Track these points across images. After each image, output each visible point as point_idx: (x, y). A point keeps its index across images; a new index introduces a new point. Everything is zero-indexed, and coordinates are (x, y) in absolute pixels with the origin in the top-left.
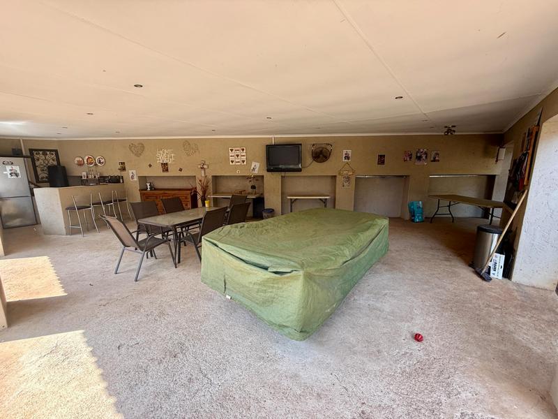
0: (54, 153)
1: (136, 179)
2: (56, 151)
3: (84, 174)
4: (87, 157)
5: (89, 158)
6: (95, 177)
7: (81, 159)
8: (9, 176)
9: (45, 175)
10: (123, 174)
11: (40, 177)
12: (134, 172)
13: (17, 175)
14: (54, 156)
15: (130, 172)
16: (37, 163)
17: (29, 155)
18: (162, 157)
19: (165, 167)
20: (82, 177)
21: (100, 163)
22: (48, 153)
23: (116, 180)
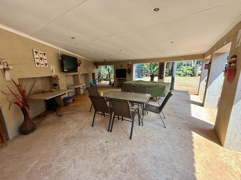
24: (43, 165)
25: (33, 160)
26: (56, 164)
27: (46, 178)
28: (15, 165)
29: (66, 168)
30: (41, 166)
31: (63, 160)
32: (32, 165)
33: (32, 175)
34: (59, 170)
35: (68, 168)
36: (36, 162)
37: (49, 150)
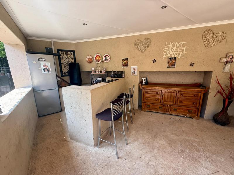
0: (72, 53)
1: (137, 74)
2: (74, 51)
3: (93, 69)
4: (96, 55)
5: (97, 56)
6: (101, 72)
7: (91, 57)
8: (43, 71)
9: (67, 71)
10: (126, 69)
11: (64, 72)
12: (136, 67)
13: (48, 71)
14: (72, 56)
15: (132, 67)
16: (62, 61)
17: (57, 53)
18: (170, 52)
19: (172, 61)
20: (91, 72)
21: (106, 60)
22: (69, 53)
23: (119, 75)
24: (196, 145)
25: (196, 138)
26: (202, 154)
27: (187, 151)
28: (188, 130)
29: (203, 164)
30: (195, 144)
31: (210, 160)
32: (192, 139)
33: (186, 142)
34: (197, 158)
35: (204, 167)
36: (196, 140)
37: (213, 144)
